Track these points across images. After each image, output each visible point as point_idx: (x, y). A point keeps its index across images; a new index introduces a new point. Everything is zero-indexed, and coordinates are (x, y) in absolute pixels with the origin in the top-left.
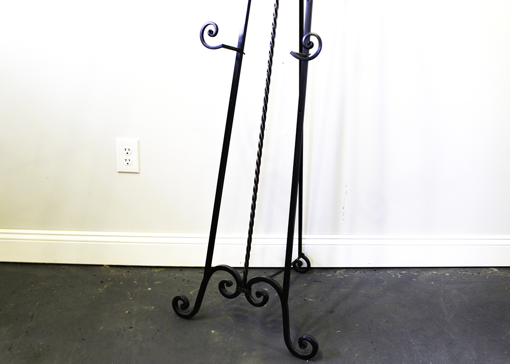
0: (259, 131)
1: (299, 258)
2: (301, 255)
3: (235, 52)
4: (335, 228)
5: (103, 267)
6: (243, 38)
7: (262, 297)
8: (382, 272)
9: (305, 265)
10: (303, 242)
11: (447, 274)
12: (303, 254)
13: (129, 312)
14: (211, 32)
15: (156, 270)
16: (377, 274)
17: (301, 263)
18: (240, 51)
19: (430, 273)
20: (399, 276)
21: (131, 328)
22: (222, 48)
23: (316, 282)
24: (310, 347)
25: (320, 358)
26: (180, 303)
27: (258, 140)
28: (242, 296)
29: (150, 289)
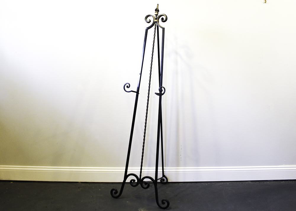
0: (145, 124)
1: (163, 177)
2: (164, 176)
3: (136, 93)
4: (178, 164)
5: (78, 183)
6: (138, 88)
7: (147, 185)
8: (199, 183)
9: (165, 181)
10: (164, 170)
11: (228, 184)
12: (165, 176)
13: (92, 197)
14: (127, 86)
15: (102, 184)
16: (197, 184)
17: (164, 180)
18: (137, 93)
19: (220, 183)
20: (207, 184)
21: (94, 201)
22: (131, 92)
23: (170, 187)
24: (166, 204)
25: (170, 208)
26: (114, 191)
27: (144, 128)
28: (139, 185)
29: (100, 190)
